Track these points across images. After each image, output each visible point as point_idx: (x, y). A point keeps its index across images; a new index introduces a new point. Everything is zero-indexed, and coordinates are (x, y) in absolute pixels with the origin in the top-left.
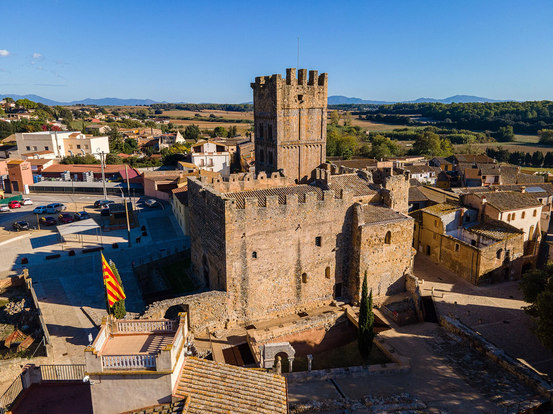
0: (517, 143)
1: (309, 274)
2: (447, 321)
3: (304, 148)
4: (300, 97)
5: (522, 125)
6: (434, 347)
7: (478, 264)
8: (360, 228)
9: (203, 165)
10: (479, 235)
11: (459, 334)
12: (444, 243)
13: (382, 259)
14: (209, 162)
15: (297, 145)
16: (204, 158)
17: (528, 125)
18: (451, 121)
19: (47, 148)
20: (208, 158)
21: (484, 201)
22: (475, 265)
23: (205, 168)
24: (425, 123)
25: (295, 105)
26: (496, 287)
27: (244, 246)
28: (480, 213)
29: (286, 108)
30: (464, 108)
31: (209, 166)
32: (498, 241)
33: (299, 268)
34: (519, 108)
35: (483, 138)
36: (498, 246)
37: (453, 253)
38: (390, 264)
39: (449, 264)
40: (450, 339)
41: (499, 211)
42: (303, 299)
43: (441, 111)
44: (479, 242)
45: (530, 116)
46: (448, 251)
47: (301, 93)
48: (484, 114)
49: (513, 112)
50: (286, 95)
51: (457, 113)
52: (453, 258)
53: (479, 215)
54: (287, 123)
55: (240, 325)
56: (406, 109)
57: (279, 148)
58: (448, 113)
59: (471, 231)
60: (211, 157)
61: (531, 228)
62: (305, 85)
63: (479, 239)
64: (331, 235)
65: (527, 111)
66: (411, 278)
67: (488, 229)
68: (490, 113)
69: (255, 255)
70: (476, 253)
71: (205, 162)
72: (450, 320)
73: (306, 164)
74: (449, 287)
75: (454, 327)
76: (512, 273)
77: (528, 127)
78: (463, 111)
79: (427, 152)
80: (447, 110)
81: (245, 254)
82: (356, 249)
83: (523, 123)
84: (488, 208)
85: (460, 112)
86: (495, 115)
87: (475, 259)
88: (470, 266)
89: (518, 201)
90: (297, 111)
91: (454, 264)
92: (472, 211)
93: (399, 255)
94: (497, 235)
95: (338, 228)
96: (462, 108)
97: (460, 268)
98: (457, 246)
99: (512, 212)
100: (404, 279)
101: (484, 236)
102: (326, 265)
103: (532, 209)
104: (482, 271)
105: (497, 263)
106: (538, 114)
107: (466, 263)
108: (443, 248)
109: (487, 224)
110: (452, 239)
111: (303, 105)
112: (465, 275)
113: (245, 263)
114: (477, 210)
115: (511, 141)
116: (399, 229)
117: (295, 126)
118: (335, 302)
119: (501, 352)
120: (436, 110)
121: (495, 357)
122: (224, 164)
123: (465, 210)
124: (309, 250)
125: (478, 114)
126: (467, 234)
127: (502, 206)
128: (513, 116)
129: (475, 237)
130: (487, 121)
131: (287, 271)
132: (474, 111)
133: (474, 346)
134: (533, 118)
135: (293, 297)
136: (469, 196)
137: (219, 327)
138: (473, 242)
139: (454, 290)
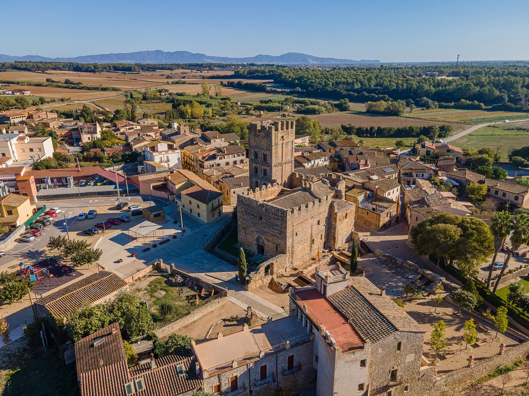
0: (352, 112)
1: (315, 239)
2: (378, 251)
3: (284, 165)
4: (282, 137)
5: (352, 94)
6: (377, 263)
7: (379, 221)
8: (336, 214)
9: (161, 162)
10: (377, 205)
11: (384, 256)
12: (359, 211)
13: (344, 227)
14: (166, 159)
15: (281, 164)
16: (162, 156)
17: (356, 94)
18: (300, 90)
19: (4, 155)
20: (165, 155)
21: (377, 187)
22: (377, 221)
23: (163, 164)
24: (280, 90)
25: (280, 142)
26: (387, 231)
27: (293, 232)
28: (375, 193)
29: (276, 145)
30: (308, 77)
31: (166, 162)
32: (386, 208)
33: (311, 238)
34: (348, 80)
35: (330, 109)
36: (387, 211)
37: (365, 216)
38: (346, 228)
39: (363, 222)
40: (381, 259)
41: (384, 192)
42: (312, 252)
43: (290, 79)
44: (376, 209)
45: (356, 87)
46: (362, 215)
47: (283, 135)
48: (324, 84)
49: (344, 83)
50: (276, 137)
51: (303, 82)
52: (365, 218)
53: (374, 194)
54: (277, 153)
55: (291, 269)
56: (259, 74)
57: (273, 167)
58: (296, 81)
59: (372, 204)
60: (167, 155)
61: (396, 197)
62: (285, 130)
63: (376, 207)
64: (323, 218)
65: (353, 82)
66: (355, 233)
67: (380, 201)
68: (329, 84)
69: (296, 235)
70: (378, 216)
71: (163, 159)
72: (379, 251)
73: (285, 174)
74: (368, 234)
75: (381, 253)
76: (392, 222)
77: (356, 96)
78: (308, 80)
79: (305, 132)
80: (296, 79)
81: (293, 235)
82: (333, 223)
83: (353, 93)
84: (378, 190)
85: (306, 81)
86: (332, 86)
87: (378, 219)
88: (375, 222)
89: (390, 185)
90: (281, 145)
91: (365, 222)
92: (371, 192)
93: (350, 223)
94: (385, 205)
95: (326, 215)
96: (307, 77)
97: (369, 223)
98: (368, 212)
99: (389, 192)
100: (352, 234)
101: (379, 206)
102: (321, 233)
103: (397, 188)
104: (381, 224)
105: (387, 219)
106: (361, 85)
107: (373, 221)
108: (359, 213)
109: (378, 199)
110: (365, 209)
111: (284, 141)
112: (373, 227)
113: (293, 238)
114: (373, 191)
115: (349, 110)
116: (350, 211)
117: (280, 154)
118: (324, 250)
119: (402, 260)
120: (287, 78)
121: (400, 263)
122: (178, 159)
123: (368, 192)
124: (315, 227)
125: (319, 83)
126: (370, 205)
127: (385, 189)
128: (345, 86)
129: (375, 207)
130: (327, 90)
131: (307, 240)
132: (316, 81)
133: (391, 260)
134: (358, 89)
135: (309, 252)
136: (367, 183)
137: (283, 271)
138: (374, 209)
139: (371, 235)
